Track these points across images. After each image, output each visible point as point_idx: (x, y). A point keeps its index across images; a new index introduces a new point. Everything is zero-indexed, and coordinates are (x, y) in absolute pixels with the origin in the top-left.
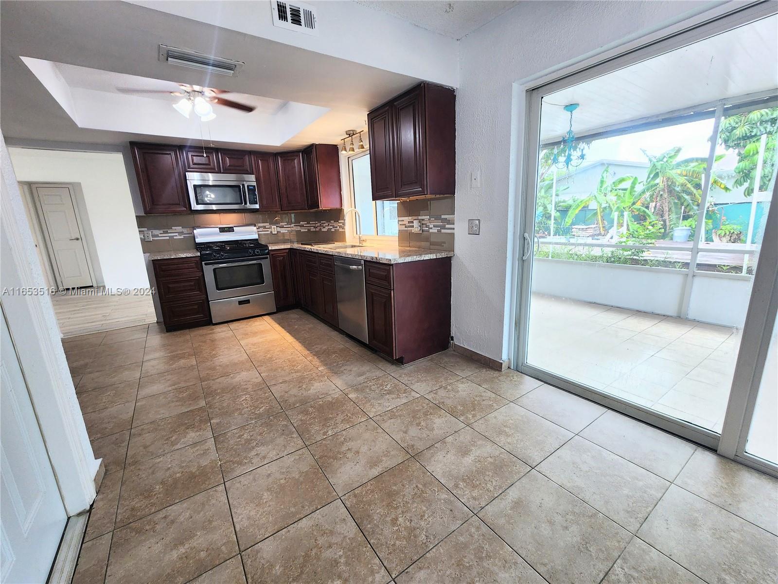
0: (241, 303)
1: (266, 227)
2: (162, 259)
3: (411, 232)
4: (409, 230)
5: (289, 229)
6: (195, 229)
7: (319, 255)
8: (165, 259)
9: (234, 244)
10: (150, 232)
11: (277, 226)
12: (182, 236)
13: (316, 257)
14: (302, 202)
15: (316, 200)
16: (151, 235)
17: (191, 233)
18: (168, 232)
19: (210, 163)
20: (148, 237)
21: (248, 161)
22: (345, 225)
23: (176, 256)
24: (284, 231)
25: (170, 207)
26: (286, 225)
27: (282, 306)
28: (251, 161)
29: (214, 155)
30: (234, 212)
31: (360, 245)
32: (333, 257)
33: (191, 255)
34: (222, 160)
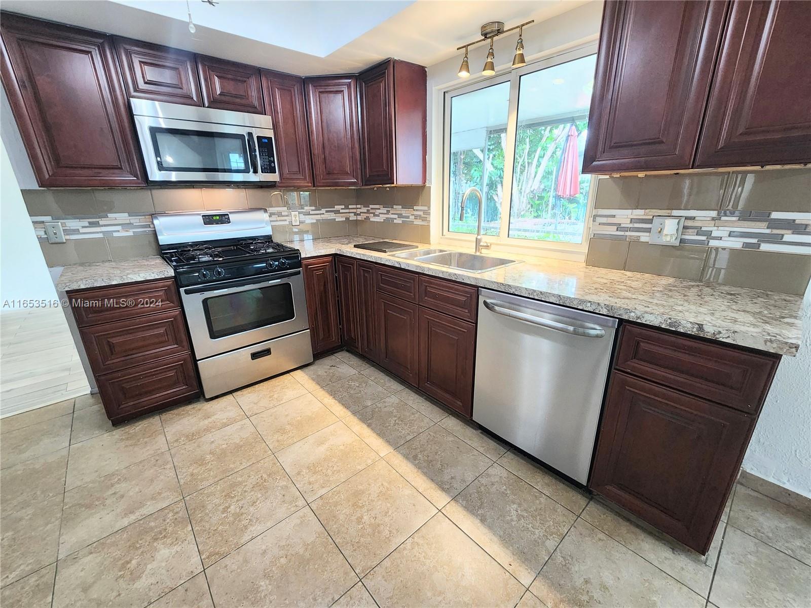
0: (255, 356)
1: (283, 214)
2: (89, 287)
3: (637, 241)
4: (631, 236)
5: (319, 217)
6: (156, 218)
7: (424, 278)
8: (97, 287)
9: (231, 246)
10: (60, 223)
11: (299, 212)
12: (130, 230)
13: (414, 281)
14: (352, 172)
15: (386, 169)
16: (63, 230)
17: (148, 226)
18: (99, 224)
19: (182, 83)
20: (55, 234)
21: (257, 89)
22: (430, 215)
23: (122, 279)
24: (309, 220)
25: (100, 173)
26: (313, 210)
27: (321, 351)
28: (260, 90)
29: (189, 67)
30: (227, 187)
31: (478, 254)
32: (478, 290)
33: (155, 274)
34: (206, 80)
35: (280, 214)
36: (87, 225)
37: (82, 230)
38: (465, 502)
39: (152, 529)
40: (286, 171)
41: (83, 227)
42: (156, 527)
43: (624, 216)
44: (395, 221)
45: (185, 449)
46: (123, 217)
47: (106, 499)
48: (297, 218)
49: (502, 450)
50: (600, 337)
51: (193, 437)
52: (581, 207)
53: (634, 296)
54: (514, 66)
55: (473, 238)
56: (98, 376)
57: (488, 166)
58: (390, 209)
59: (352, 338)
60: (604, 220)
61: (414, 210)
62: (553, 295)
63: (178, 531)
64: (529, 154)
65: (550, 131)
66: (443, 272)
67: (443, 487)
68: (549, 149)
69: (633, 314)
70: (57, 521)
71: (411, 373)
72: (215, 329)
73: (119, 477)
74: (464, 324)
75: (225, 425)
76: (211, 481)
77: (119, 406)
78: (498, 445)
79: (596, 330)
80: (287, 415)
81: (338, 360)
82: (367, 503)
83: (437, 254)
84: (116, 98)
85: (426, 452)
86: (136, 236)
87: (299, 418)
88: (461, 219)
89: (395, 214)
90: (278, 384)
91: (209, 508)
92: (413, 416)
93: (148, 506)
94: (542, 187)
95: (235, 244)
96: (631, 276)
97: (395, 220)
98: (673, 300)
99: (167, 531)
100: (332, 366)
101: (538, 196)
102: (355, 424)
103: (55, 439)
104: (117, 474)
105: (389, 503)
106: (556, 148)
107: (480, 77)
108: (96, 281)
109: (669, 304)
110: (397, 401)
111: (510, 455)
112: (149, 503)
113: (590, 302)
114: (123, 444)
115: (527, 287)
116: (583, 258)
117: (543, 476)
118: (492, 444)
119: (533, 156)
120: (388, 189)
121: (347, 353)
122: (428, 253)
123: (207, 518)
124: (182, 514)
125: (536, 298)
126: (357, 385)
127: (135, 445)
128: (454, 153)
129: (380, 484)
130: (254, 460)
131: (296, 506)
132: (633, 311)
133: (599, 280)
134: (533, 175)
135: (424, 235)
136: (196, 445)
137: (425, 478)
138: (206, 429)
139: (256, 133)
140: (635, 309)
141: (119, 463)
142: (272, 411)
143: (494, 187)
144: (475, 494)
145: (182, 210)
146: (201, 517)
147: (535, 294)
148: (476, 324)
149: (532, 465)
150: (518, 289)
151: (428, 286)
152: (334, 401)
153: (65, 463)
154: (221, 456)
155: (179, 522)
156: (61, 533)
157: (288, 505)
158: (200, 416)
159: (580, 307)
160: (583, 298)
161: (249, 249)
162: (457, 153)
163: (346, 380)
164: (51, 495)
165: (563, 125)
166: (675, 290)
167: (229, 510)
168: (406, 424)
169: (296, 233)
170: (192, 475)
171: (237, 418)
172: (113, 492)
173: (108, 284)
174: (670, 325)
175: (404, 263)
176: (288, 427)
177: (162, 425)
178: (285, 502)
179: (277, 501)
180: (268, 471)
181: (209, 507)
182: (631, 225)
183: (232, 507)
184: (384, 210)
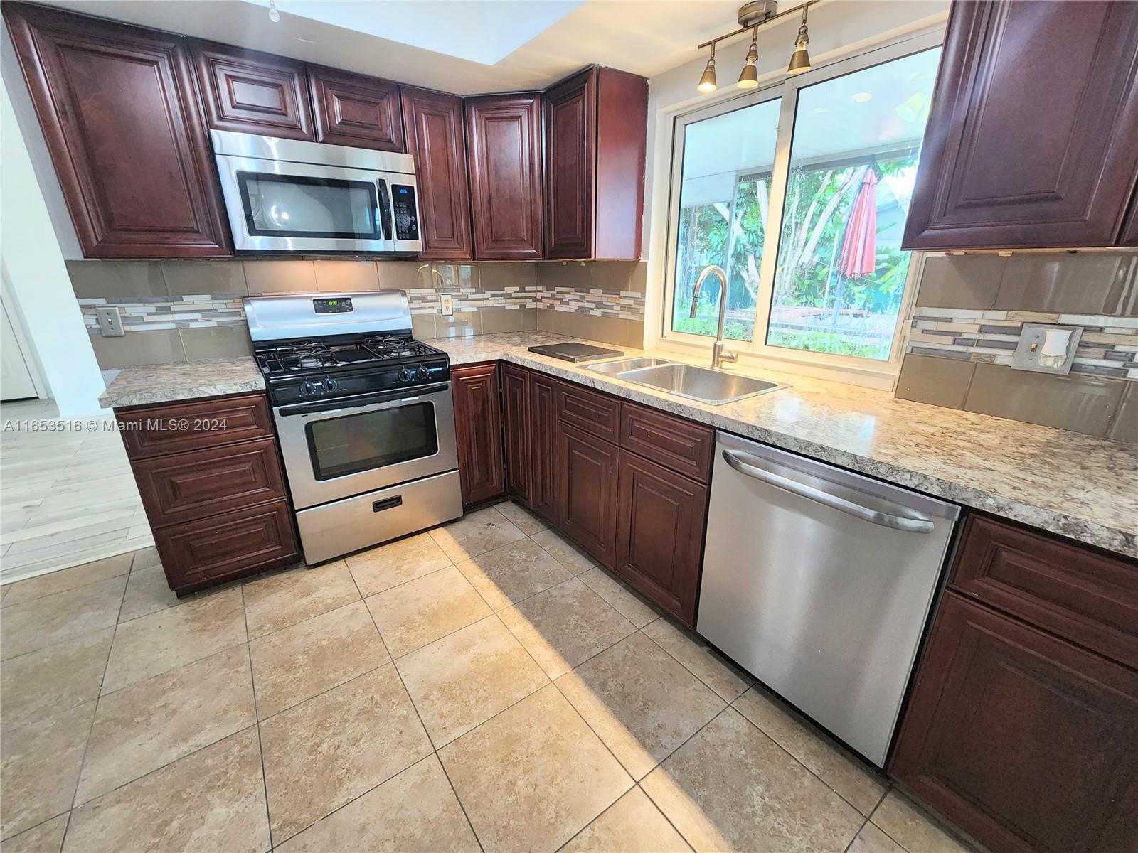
0: (378, 506)
1: (429, 299)
2: (144, 403)
3: (989, 363)
4: (978, 354)
5: (480, 303)
6: (249, 302)
7: (628, 406)
8: (155, 403)
9: (352, 344)
10: (117, 308)
11: (452, 296)
12: (214, 319)
13: (614, 410)
14: (530, 239)
15: (580, 236)
16: (122, 318)
17: (238, 314)
18: (170, 310)
19: (286, 108)
20: (111, 323)
21: (394, 115)
22: (644, 305)
23: (191, 393)
24: (468, 308)
25: (168, 238)
26: (473, 293)
27: (474, 501)
28: (400, 115)
29: (297, 82)
30: (350, 258)
31: (716, 369)
32: (715, 432)
33: (238, 387)
34: (320, 102)
35: (424, 299)
36: (155, 311)
37: (147, 319)
38: (678, 772)
39: (207, 770)
40: (433, 235)
41: (149, 314)
42: (214, 767)
43: (968, 320)
44: (592, 313)
45: (270, 642)
46: (204, 301)
47: (152, 714)
48: (450, 305)
49: (742, 684)
50: (926, 533)
51: (283, 623)
52: (890, 302)
53: (988, 465)
54: (792, 72)
55: (710, 342)
56: (157, 529)
57: (736, 230)
58: (585, 294)
59: (521, 485)
60: (932, 326)
61: (621, 297)
62: (844, 454)
63: (243, 777)
64: (799, 211)
65: (832, 177)
66: (659, 400)
67: (646, 741)
68: (829, 203)
69: (990, 501)
70: (82, 744)
71: (604, 548)
72: (322, 466)
73: (175, 680)
74: (690, 483)
75: (330, 609)
76: (299, 699)
77: (185, 573)
78: (736, 677)
79: (915, 520)
80: (418, 599)
81: (499, 515)
82: (525, 759)
83: (653, 367)
84: (193, 130)
85: (621, 678)
86: (221, 329)
87: (435, 606)
88: (692, 315)
89: (592, 302)
90: (410, 547)
91: (290, 743)
92: (604, 615)
93: (206, 731)
94: (816, 259)
95: (358, 341)
96: (977, 421)
97: (591, 311)
98: (1063, 476)
99: (228, 775)
100: (490, 524)
101: (808, 273)
102: (515, 621)
103: (99, 612)
104: (172, 675)
105: (558, 761)
106: (841, 201)
107: (733, 92)
108: (154, 394)
109: (1058, 484)
110: (582, 588)
111: (754, 695)
112: (208, 727)
113: (909, 471)
114: (185, 628)
115: (797, 436)
116: (890, 385)
117: (808, 737)
118: (727, 673)
119: (804, 213)
120: (583, 264)
121: (513, 505)
122: (639, 364)
123: (286, 761)
124: (253, 749)
125: (813, 455)
126: (524, 557)
127: (203, 630)
128: (685, 210)
129: (547, 727)
130: (363, 669)
131: (418, 752)
132: (992, 495)
133: (921, 427)
134: (803, 242)
135: (634, 335)
136: (285, 637)
137: (616, 723)
138: (302, 612)
139: (391, 180)
140: (996, 492)
141: (178, 657)
142: (400, 590)
143: (742, 260)
144: (696, 759)
145: (286, 292)
146: (278, 757)
147: (811, 449)
148: (710, 485)
149: (790, 715)
150: (782, 439)
151: (637, 420)
152: (488, 580)
153: (106, 652)
154: (318, 658)
155: (247, 763)
156: (85, 763)
157: (405, 749)
158: (296, 591)
159: (891, 479)
160: (895, 464)
161: (375, 350)
162: (690, 210)
163: (509, 549)
164: (81, 700)
165: (852, 168)
166: (1062, 454)
167: (320, 749)
168: (592, 628)
169: (452, 324)
170: (274, 685)
171: (348, 597)
172: (163, 704)
173: (171, 400)
174: (1064, 528)
175: (601, 381)
176: (417, 619)
177: (243, 601)
178: (402, 744)
179: (390, 741)
180: (383, 689)
181: (292, 742)
182: (980, 337)
183: (325, 745)
184: (576, 296)
